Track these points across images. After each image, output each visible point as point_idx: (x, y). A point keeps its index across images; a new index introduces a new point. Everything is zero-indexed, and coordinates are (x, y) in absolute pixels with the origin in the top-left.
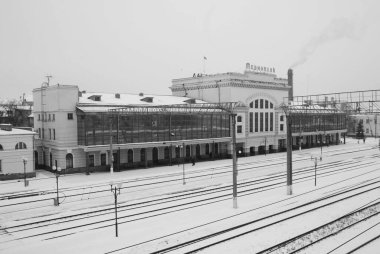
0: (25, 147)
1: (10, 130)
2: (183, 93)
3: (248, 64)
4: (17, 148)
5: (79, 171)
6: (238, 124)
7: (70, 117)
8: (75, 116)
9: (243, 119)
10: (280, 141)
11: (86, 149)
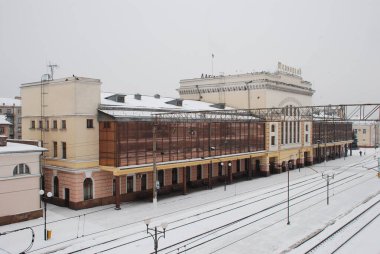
0: (28, 171)
1: (5, 145)
2: (197, 96)
3: (279, 63)
4: (15, 172)
5: (101, 203)
6: (272, 134)
7: (90, 124)
8: (96, 124)
9: (276, 129)
10: (306, 153)
11: (116, 171)
